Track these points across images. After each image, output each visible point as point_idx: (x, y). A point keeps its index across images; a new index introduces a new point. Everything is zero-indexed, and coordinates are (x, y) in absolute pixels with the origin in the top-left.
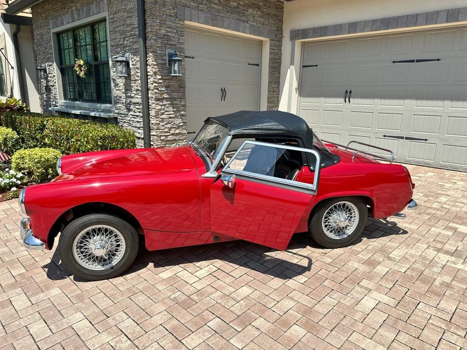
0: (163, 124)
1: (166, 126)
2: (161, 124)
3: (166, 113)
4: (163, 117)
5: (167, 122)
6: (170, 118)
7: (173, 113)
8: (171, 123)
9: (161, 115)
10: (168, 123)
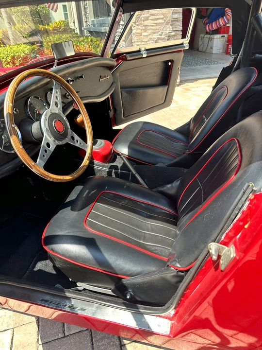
0: (146, 34)
1: (150, 36)
2: (144, 34)
3: (151, 18)
4: (146, 23)
5: (152, 31)
6: (157, 24)
7: (162, 17)
8: (158, 32)
9: (144, 21)
10: (154, 33)
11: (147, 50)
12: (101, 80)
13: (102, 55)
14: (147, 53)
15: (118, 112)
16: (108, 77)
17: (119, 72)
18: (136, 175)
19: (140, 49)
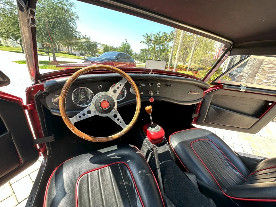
11: (247, 87)
12: (189, 93)
13: (203, 80)
14: (246, 90)
15: (201, 117)
16: (198, 94)
17: (214, 94)
18: (158, 169)
19: (241, 85)
